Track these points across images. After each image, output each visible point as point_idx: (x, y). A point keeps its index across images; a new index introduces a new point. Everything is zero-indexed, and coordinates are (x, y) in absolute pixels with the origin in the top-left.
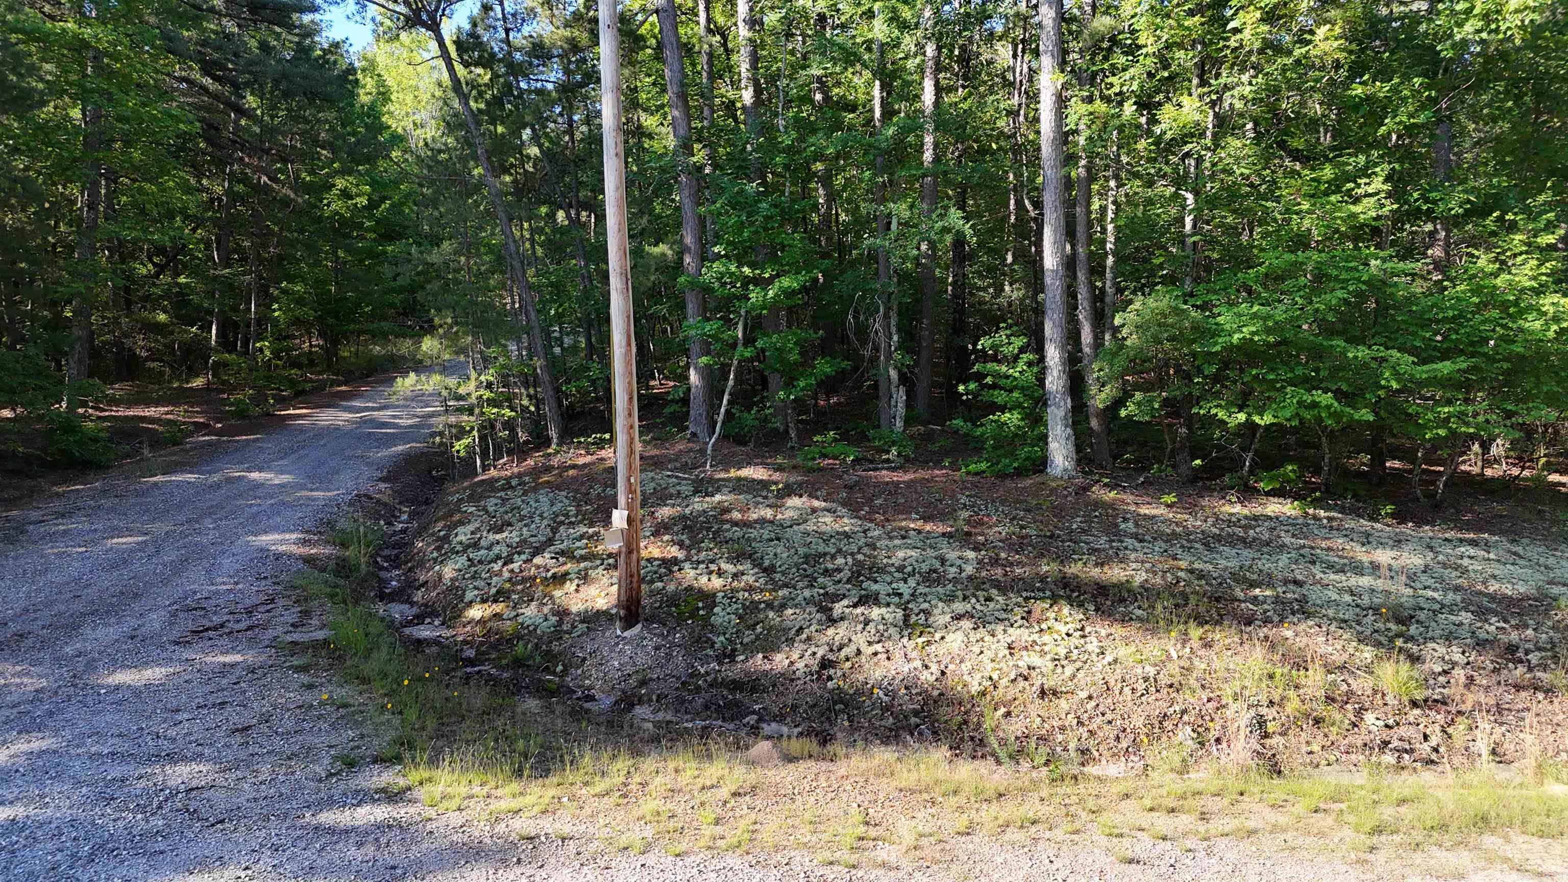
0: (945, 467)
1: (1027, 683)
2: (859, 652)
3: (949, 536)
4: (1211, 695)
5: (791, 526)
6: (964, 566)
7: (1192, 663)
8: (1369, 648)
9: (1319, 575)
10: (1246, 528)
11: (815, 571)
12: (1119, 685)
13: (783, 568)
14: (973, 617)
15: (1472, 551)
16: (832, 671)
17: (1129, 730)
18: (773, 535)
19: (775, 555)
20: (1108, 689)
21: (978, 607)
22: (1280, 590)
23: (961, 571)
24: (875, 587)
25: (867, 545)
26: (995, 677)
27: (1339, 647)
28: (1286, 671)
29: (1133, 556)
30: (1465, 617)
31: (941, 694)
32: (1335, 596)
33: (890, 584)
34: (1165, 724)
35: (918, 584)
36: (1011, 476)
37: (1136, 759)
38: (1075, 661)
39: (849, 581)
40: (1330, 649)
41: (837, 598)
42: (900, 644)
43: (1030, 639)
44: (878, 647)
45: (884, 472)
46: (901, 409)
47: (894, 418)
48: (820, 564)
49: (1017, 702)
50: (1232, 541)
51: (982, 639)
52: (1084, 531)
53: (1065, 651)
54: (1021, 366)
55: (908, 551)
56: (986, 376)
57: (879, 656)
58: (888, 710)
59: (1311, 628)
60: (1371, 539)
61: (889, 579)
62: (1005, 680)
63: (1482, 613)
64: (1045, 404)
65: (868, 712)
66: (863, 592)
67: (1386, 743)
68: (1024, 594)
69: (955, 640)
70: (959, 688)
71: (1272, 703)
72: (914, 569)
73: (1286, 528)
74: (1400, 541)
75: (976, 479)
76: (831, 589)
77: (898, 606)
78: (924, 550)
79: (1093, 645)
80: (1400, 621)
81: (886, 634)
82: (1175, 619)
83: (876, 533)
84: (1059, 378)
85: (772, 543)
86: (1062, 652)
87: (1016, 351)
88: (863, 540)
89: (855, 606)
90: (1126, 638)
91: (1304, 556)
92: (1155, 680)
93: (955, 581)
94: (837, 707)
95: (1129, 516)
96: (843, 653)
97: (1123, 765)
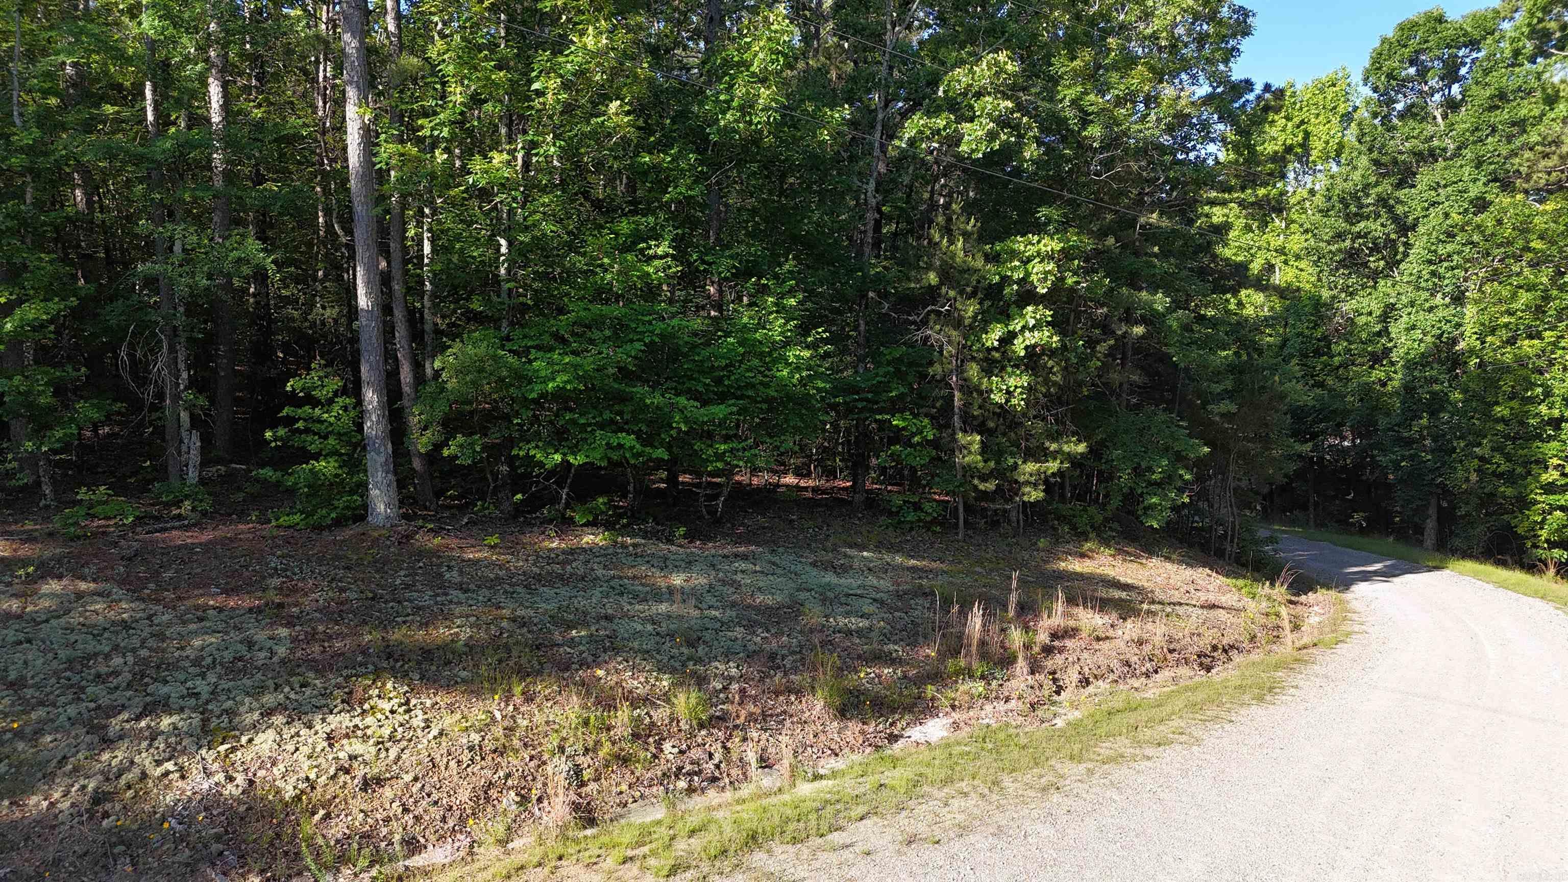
0: (252, 521)
1: (348, 777)
2: (144, 776)
3: (259, 610)
4: (533, 753)
5: (47, 621)
6: (275, 648)
7: (515, 722)
8: (666, 676)
9: (627, 607)
10: (563, 563)
11: (82, 679)
12: (445, 760)
13: (37, 679)
14: (286, 709)
15: (743, 566)
16: (108, 806)
17: (455, 808)
18: (21, 636)
19: (26, 663)
20: (434, 766)
21: (292, 696)
22: (593, 628)
23: (272, 653)
24: (165, 690)
25: (153, 635)
26: (312, 776)
27: (643, 680)
28: (598, 714)
29: (457, 611)
30: (739, 632)
31: (249, 809)
32: (639, 627)
33: (183, 683)
34: (490, 792)
35: (220, 678)
36: (329, 527)
37: (462, 837)
38: (399, 741)
39: (129, 686)
40: (635, 682)
41: (114, 710)
42: (199, 757)
43: (351, 724)
44: (169, 766)
45: (174, 533)
46: (194, 457)
47: (187, 465)
48: (89, 668)
49: (337, 800)
50: (549, 580)
51: (298, 734)
52: (407, 587)
53: (388, 732)
54: (336, 409)
55: (206, 637)
56: (297, 420)
57: (171, 776)
58: (182, 841)
59: (620, 663)
60: (668, 563)
61: (182, 677)
62: (324, 778)
63: (751, 626)
64: (364, 448)
65: (156, 849)
66: (149, 699)
67: (680, 769)
68: (345, 672)
69: (265, 741)
70: (270, 797)
71: (587, 750)
72: (214, 660)
73: (598, 560)
74: (690, 562)
75: (289, 532)
76: (104, 701)
77: (194, 710)
78: (227, 633)
79: (418, 721)
80: (691, 644)
81: (179, 748)
82: (498, 676)
83: (166, 618)
84: (378, 422)
85: (20, 648)
86: (386, 732)
87: (330, 395)
88: (148, 630)
89: (138, 718)
90: (452, 704)
91: (613, 588)
92: (480, 746)
93: (265, 668)
94: (116, 851)
95: (453, 563)
96: (123, 781)
97: (449, 847)
